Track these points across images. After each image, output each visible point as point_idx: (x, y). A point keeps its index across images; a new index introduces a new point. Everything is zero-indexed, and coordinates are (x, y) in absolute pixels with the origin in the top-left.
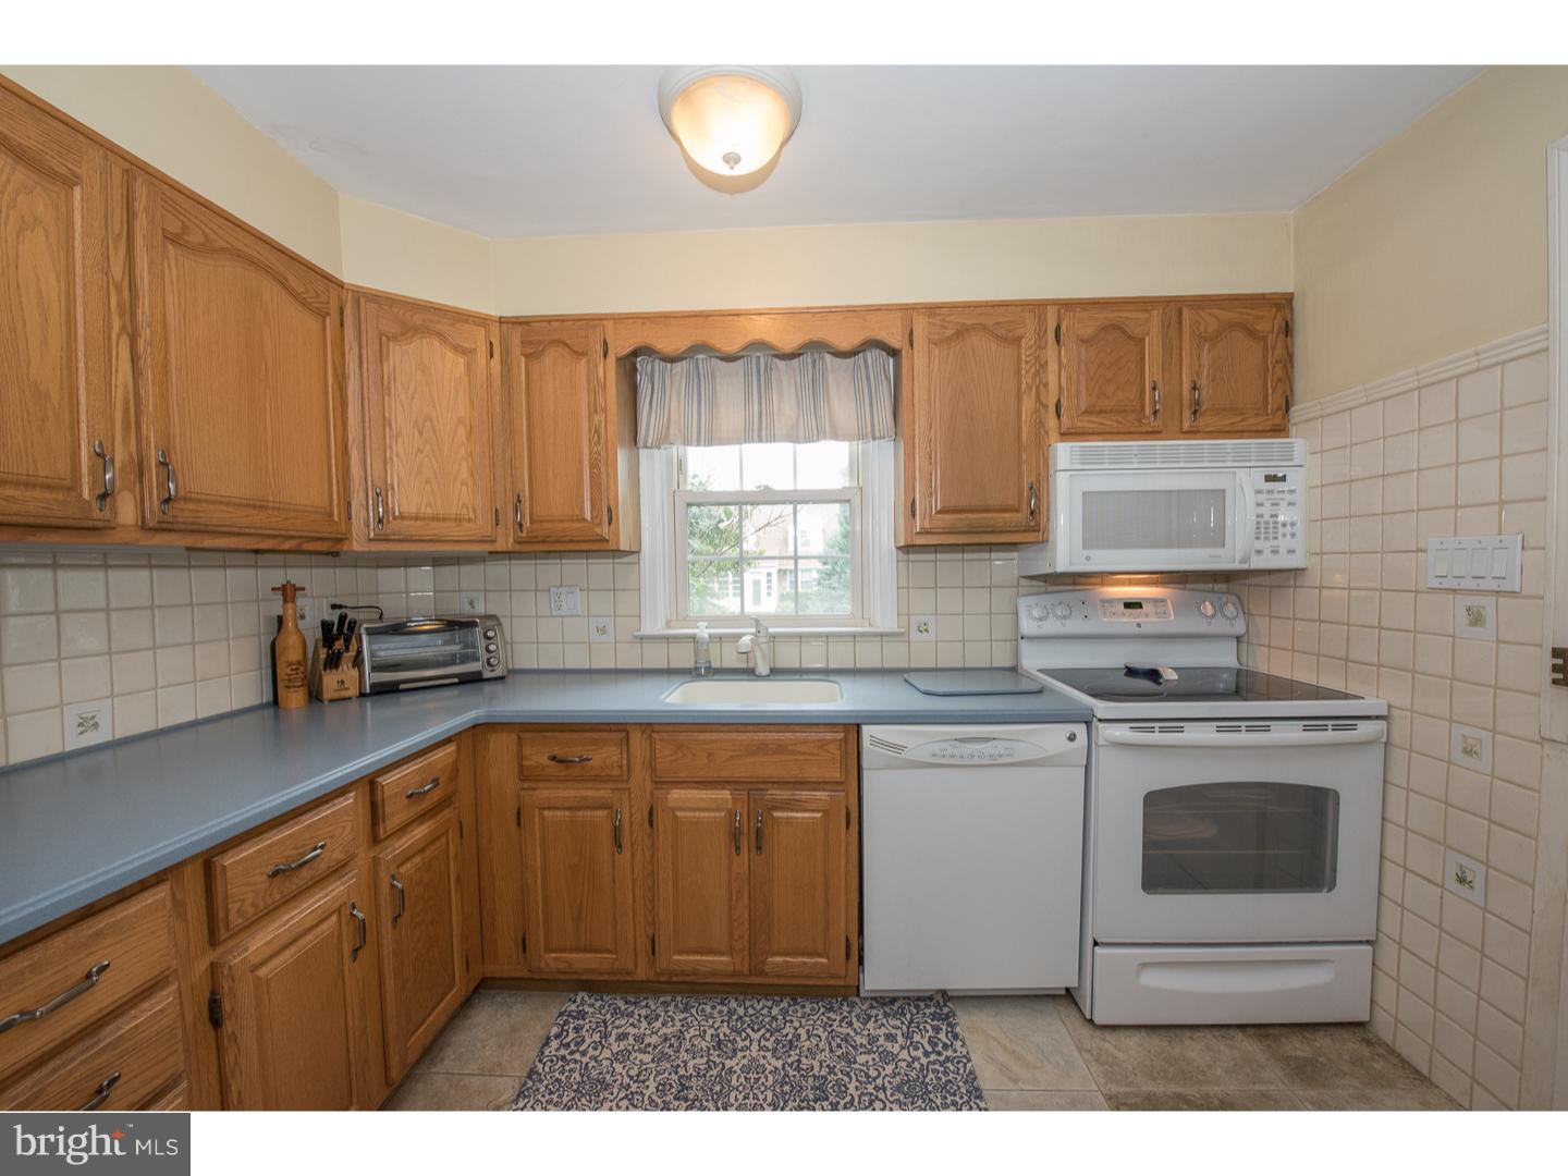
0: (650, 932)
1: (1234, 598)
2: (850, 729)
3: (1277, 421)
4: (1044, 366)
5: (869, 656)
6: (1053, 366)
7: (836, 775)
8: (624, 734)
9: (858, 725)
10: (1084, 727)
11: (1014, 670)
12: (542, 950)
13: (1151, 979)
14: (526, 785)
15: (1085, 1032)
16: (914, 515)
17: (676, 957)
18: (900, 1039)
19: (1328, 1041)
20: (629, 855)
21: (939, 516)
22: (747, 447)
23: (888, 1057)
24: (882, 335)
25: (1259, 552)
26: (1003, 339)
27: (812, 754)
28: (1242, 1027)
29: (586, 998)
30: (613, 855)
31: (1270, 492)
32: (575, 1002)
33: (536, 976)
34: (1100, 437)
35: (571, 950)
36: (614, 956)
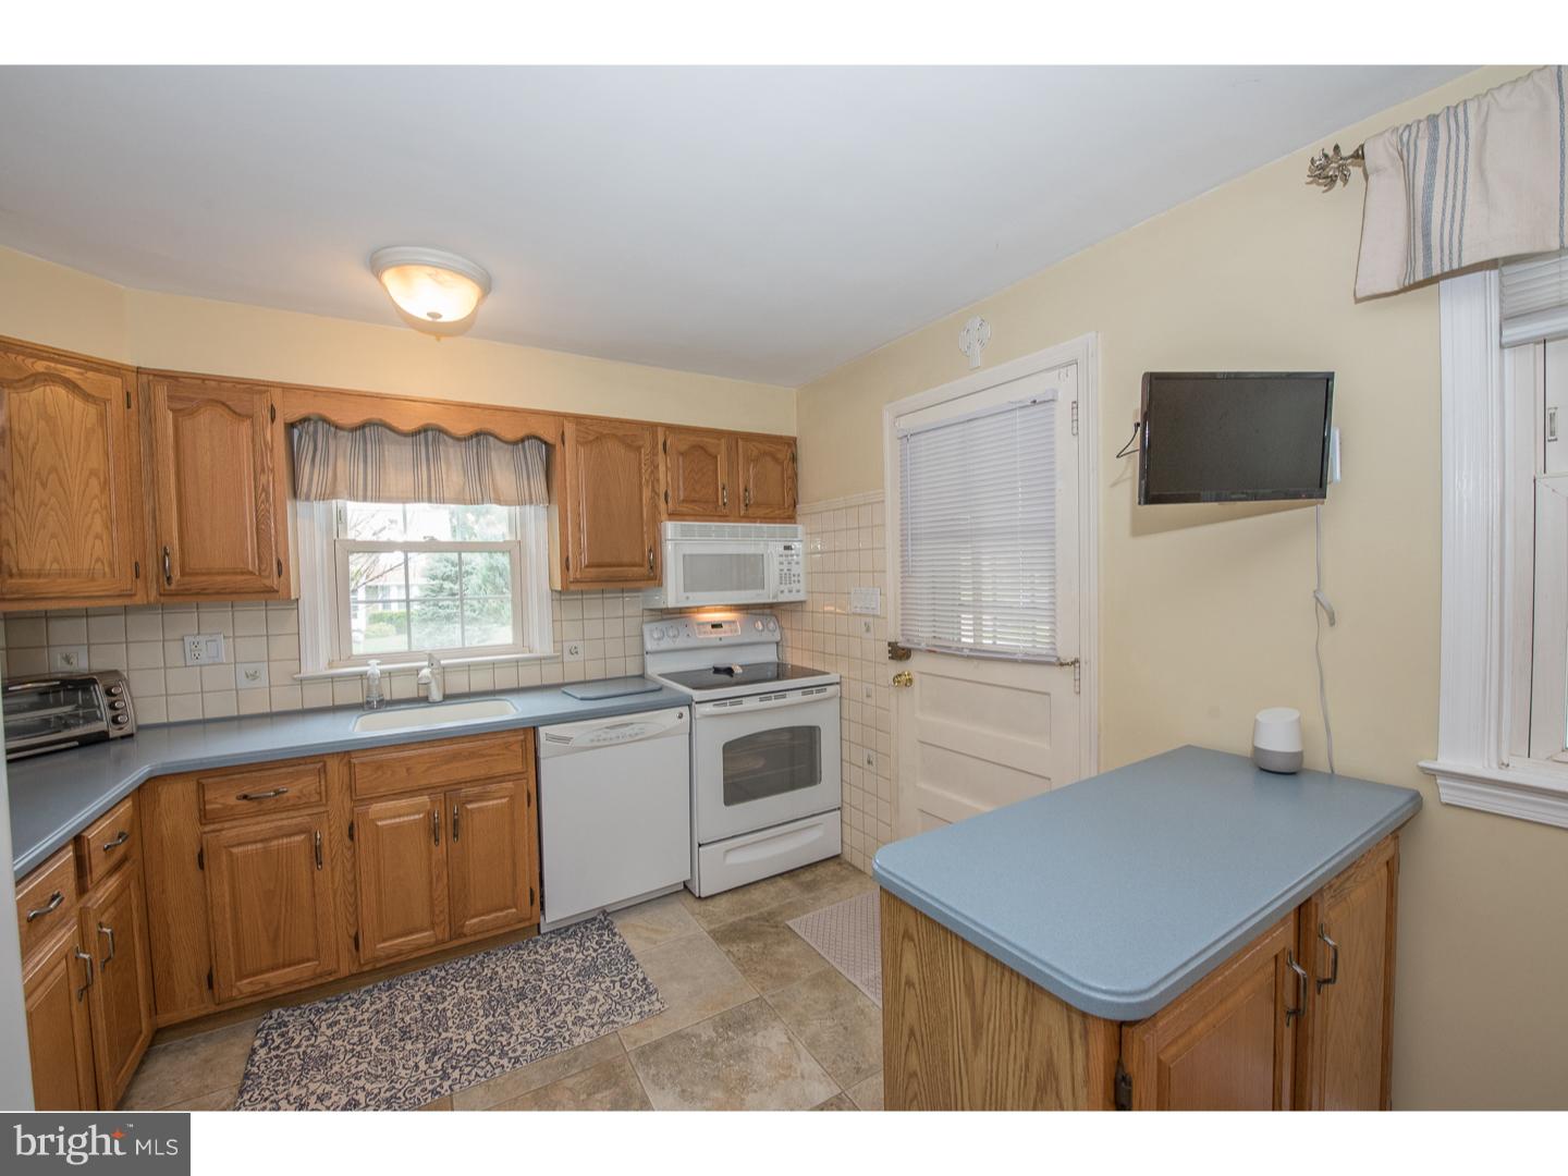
0: (353, 933)
1: (774, 618)
2: (527, 733)
3: (790, 513)
4: (657, 467)
5: (530, 677)
6: (662, 468)
7: (519, 767)
8: (321, 764)
9: (534, 728)
10: (687, 708)
11: (642, 676)
12: (234, 977)
13: (733, 859)
14: (207, 829)
15: (697, 906)
16: (568, 569)
17: (379, 946)
18: (576, 949)
19: (822, 869)
20: (329, 869)
21: (588, 570)
22: (410, 507)
23: (566, 962)
24: (540, 433)
25: (782, 592)
26: (629, 446)
27: (498, 755)
28: (781, 875)
29: (282, 1012)
30: (313, 873)
31: (787, 556)
32: (271, 1018)
33: (227, 1007)
34: (692, 518)
35: (267, 971)
36: (317, 963)
